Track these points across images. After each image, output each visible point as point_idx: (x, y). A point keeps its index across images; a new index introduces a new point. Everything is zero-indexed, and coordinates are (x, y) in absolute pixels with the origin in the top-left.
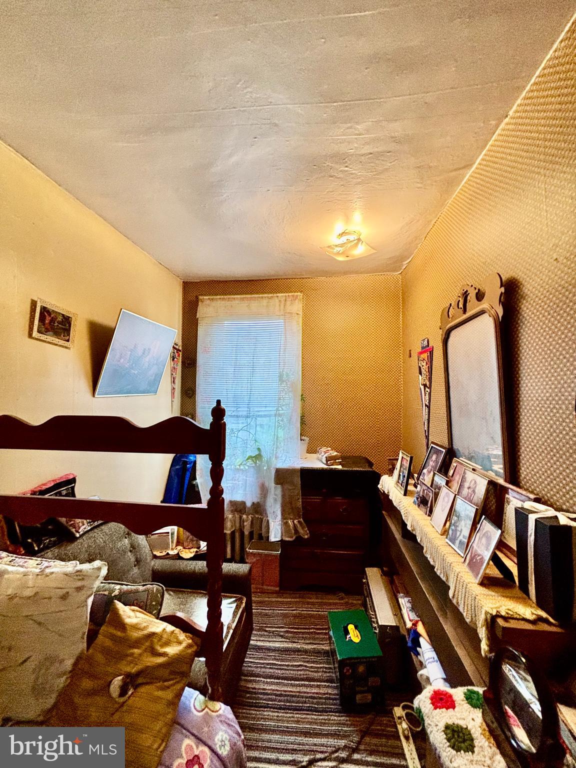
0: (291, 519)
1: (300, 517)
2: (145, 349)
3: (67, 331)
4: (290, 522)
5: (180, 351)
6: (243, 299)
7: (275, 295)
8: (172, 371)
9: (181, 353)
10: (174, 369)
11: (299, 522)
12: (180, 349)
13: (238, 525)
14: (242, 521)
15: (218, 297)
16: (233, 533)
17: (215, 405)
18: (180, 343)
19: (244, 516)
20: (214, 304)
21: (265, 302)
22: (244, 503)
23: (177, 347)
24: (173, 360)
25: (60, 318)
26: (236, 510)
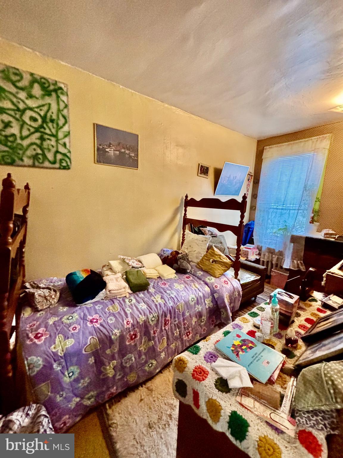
0: (296, 260)
1: (301, 260)
2: (234, 177)
3: (207, 172)
4: (295, 261)
5: (252, 176)
6: (289, 145)
7: (310, 139)
8: (247, 186)
9: (253, 177)
10: (248, 185)
11: (301, 263)
12: (253, 175)
13: (270, 259)
14: (272, 258)
15: (274, 146)
16: (268, 262)
17: (244, 195)
18: (253, 172)
19: (274, 256)
20: (271, 150)
21: (302, 144)
22: (274, 250)
23: (251, 174)
24: (248, 180)
25: (206, 168)
26: (270, 252)
